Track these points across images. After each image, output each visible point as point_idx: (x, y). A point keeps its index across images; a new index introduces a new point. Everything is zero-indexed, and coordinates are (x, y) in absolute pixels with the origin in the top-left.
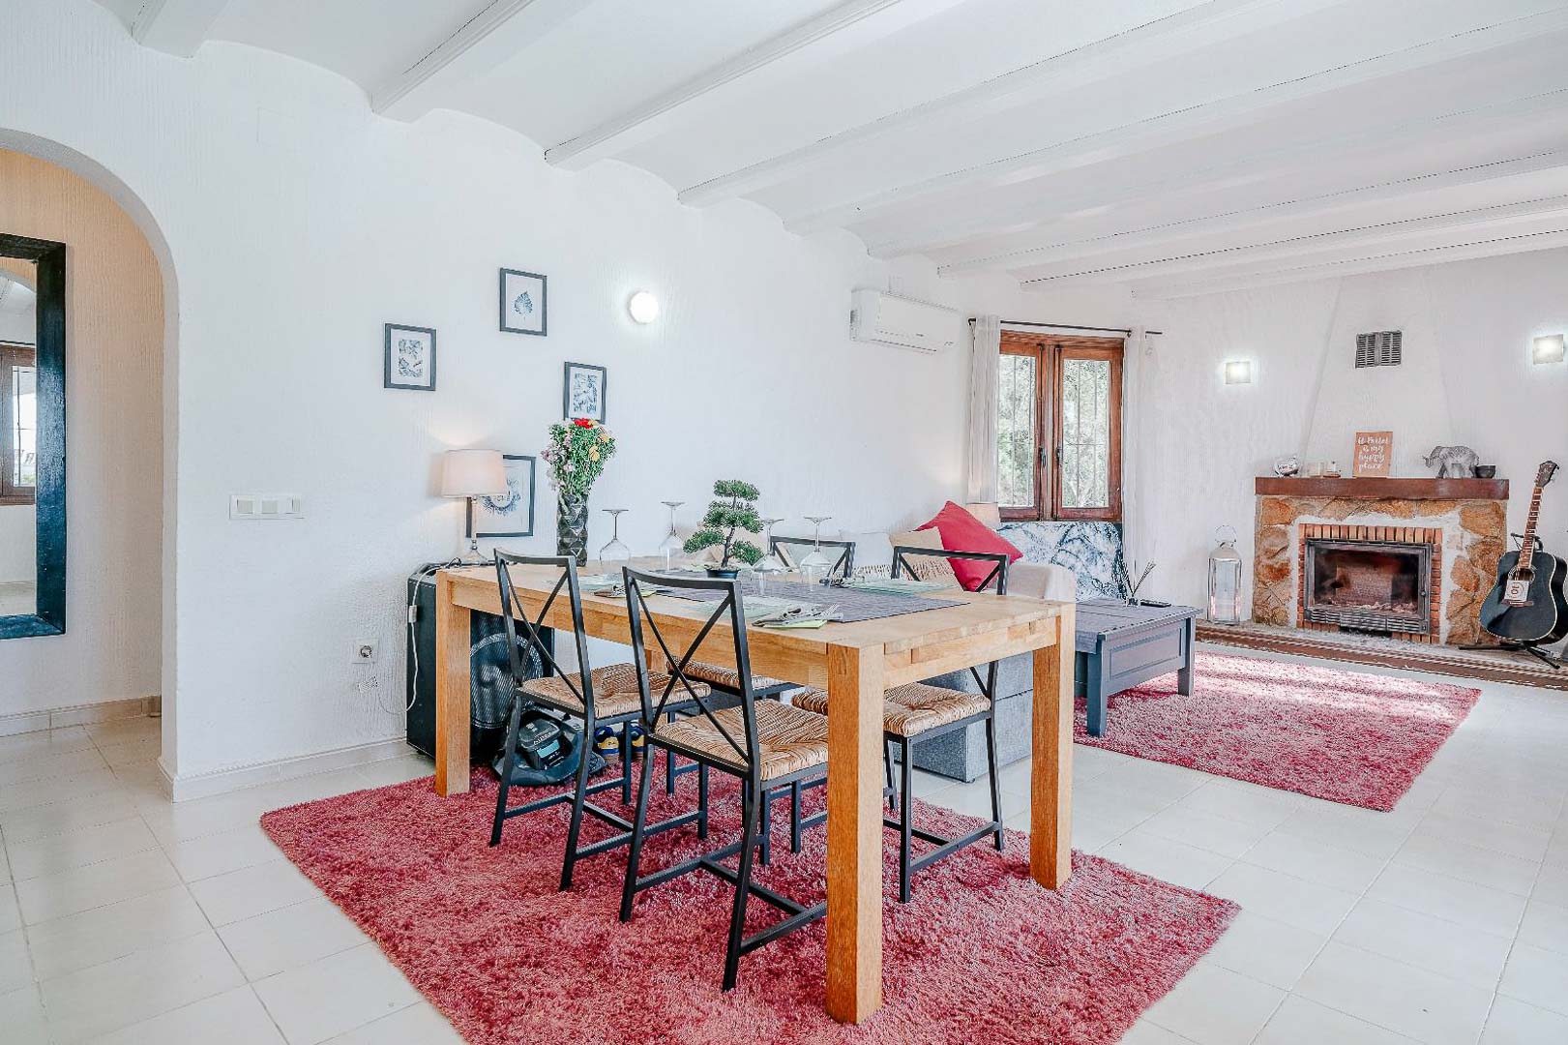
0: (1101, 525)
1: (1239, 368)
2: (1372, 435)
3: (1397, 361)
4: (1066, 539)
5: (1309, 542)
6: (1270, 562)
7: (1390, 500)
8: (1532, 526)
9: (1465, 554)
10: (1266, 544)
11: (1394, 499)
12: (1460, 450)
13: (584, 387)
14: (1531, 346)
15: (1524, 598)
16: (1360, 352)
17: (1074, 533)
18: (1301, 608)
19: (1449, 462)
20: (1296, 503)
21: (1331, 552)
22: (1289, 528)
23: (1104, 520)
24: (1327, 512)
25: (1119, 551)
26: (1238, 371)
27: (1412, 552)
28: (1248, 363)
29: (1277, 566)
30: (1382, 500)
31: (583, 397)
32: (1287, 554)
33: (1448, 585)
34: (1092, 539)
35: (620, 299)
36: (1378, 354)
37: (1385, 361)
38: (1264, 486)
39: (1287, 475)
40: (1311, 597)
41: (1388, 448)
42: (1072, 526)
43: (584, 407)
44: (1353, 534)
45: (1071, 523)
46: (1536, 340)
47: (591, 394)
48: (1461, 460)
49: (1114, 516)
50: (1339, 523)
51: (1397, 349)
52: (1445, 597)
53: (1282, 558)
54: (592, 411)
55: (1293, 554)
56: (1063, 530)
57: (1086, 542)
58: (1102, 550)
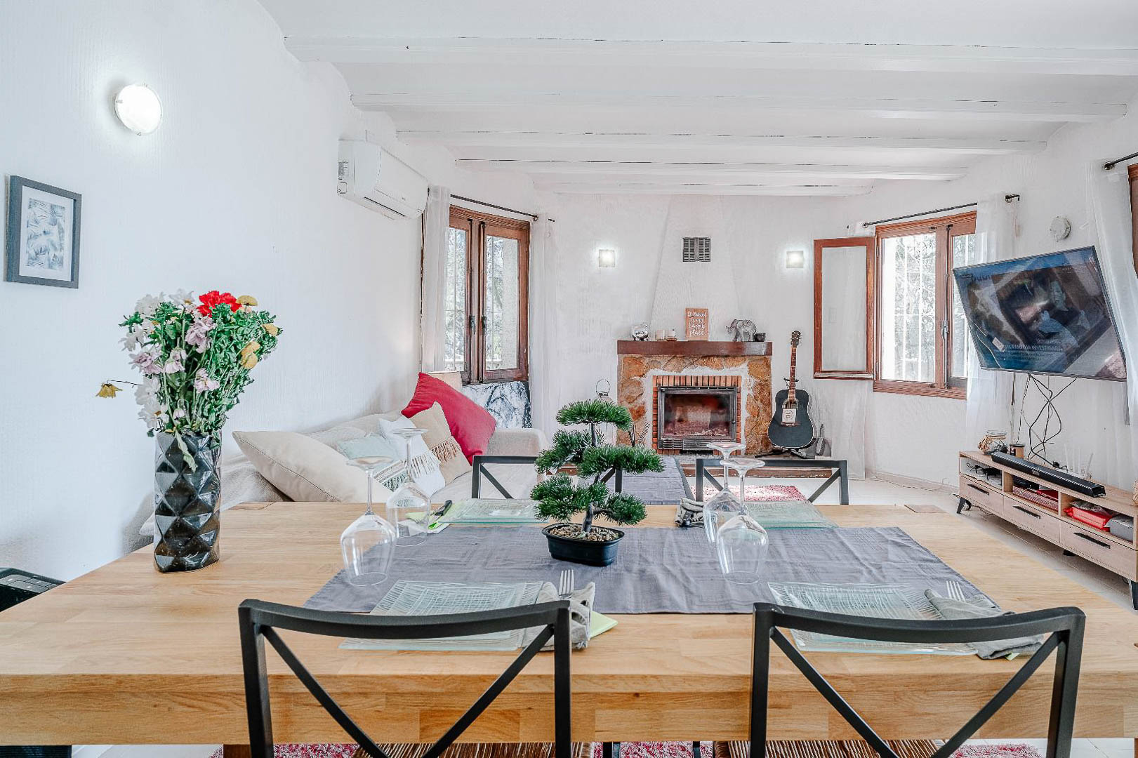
0: (514, 384)
1: (607, 254)
2: (695, 310)
3: (708, 259)
4: (492, 400)
5: (659, 389)
6: (630, 406)
7: (709, 357)
8: (793, 374)
9: (751, 392)
10: (627, 392)
11: (712, 356)
12: (748, 322)
13: (44, 226)
14: (785, 256)
15: (794, 420)
16: (685, 250)
17: (497, 393)
18: (655, 439)
19: (742, 331)
20: (647, 360)
21: (675, 396)
22: (642, 379)
23: (515, 379)
24: (670, 367)
25: (527, 405)
26: (608, 257)
27: (725, 393)
28: (614, 251)
29: (636, 409)
30: (704, 357)
31: (42, 241)
32: (643, 399)
33: (745, 414)
34: (509, 397)
35: (99, 90)
36: (697, 253)
37: (701, 258)
38: (625, 347)
39: (642, 339)
40: (662, 430)
41: (706, 319)
42: (496, 387)
43: (43, 258)
44: (688, 383)
45: (495, 385)
46: (788, 253)
47: (55, 237)
48: (749, 329)
49: (522, 375)
50: (679, 374)
51: (708, 250)
52: (743, 422)
53: (640, 401)
54: (56, 267)
55: (648, 399)
56: (490, 391)
57: (505, 400)
58: (516, 406)
